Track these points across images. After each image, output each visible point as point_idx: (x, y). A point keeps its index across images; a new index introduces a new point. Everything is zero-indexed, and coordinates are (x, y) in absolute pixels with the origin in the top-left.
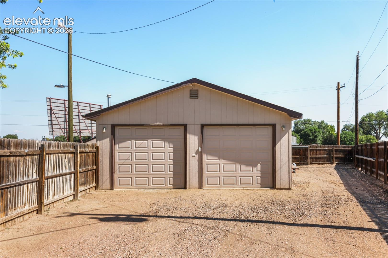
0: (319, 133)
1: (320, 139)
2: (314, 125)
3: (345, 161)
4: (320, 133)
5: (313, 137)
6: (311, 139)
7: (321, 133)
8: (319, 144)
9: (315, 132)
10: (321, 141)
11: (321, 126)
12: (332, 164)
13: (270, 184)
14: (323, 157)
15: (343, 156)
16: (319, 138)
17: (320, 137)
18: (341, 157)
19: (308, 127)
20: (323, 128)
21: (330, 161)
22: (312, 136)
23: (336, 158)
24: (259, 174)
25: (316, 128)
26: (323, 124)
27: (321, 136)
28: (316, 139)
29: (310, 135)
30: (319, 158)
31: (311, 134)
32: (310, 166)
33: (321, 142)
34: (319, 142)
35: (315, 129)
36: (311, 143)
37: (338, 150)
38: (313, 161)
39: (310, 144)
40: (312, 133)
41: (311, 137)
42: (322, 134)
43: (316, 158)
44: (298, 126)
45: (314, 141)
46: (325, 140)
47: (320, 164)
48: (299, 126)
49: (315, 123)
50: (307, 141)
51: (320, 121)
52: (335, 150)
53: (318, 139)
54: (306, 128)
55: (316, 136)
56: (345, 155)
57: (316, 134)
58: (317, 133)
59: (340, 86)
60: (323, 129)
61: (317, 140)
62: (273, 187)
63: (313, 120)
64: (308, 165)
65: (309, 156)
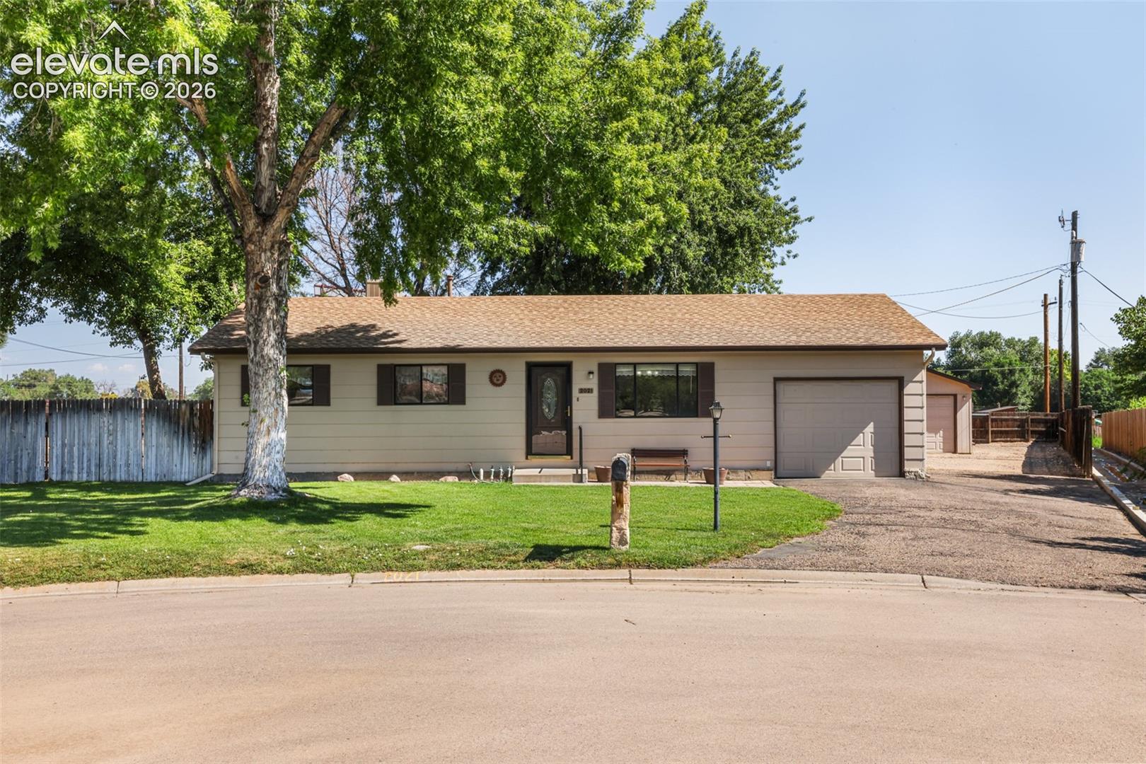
0: (1022, 375)
1: (1025, 393)
2: (1009, 351)
3: (1047, 438)
4: (1025, 374)
5: (1006, 386)
6: (998, 392)
7: (1028, 376)
8: (1023, 404)
9: (1012, 372)
10: (1027, 397)
11: (1030, 352)
12: (1027, 441)
13: (952, 448)
14: (1012, 431)
15: (1044, 429)
16: (1021, 389)
17: (1024, 387)
18: (1041, 431)
19: (992, 356)
20: (1037, 359)
21: (1024, 438)
22: (1002, 383)
23: (1033, 432)
24: (941, 440)
25: (1016, 358)
26: (1036, 347)
27: (1030, 383)
28: (1014, 390)
29: (996, 380)
30: (1007, 433)
31: (999, 376)
32: (991, 444)
33: (1029, 402)
34: (1022, 400)
35: (1010, 364)
36: (999, 404)
37: (1035, 419)
38: (995, 438)
39: (997, 407)
40: (1003, 373)
41: (1001, 387)
42: (1031, 377)
43: (1001, 432)
44: (961, 352)
45: (1007, 397)
46: (1040, 393)
47: (1007, 441)
48: (964, 352)
49: (1011, 343)
50: (988, 397)
51: (1026, 338)
52: (1032, 419)
53: (1019, 393)
54: (985, 360)
55: (1014, 384)
56: (1047, 428)
57: (1013, 378)
58: (1017, 375)
59: (1049, 302)
60: (1035, 362)
61: (1017, 394)
62: (955, 452)
63: (1006, 335)
64: (988, 443)
65: (990, 429)
